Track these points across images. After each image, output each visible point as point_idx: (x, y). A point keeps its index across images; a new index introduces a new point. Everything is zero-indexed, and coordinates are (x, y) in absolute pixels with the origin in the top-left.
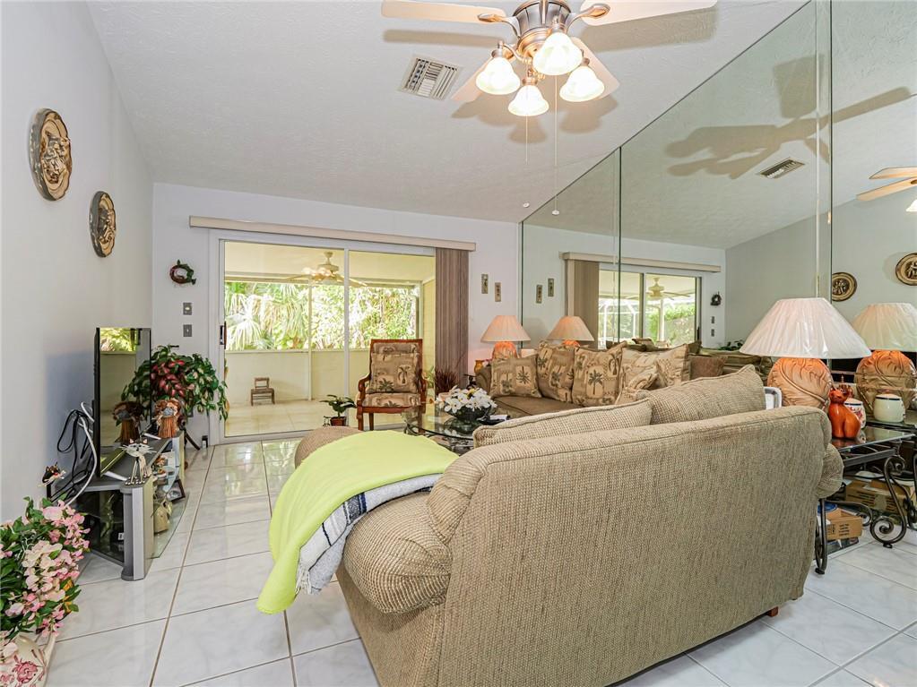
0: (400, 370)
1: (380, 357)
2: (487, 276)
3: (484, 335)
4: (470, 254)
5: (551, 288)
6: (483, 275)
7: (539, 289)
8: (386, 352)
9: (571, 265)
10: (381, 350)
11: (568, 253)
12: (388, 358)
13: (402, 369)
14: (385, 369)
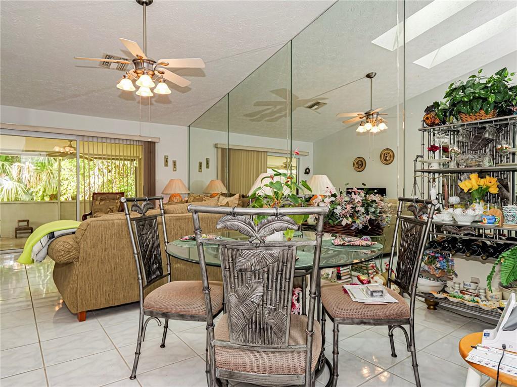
0: (109, 210)
1: (97, 203)
2: (168, 156)
3: (164, 190)
4: (156, 144)
5: (208, 164)
6: (165, 156)
7: (200, 164)
8: (101, 200)
9: (220, 151)
10: (99, 198)
11: (217, 144)
12: (102, 203)
13: (110, 209)
14: (100, 209)
